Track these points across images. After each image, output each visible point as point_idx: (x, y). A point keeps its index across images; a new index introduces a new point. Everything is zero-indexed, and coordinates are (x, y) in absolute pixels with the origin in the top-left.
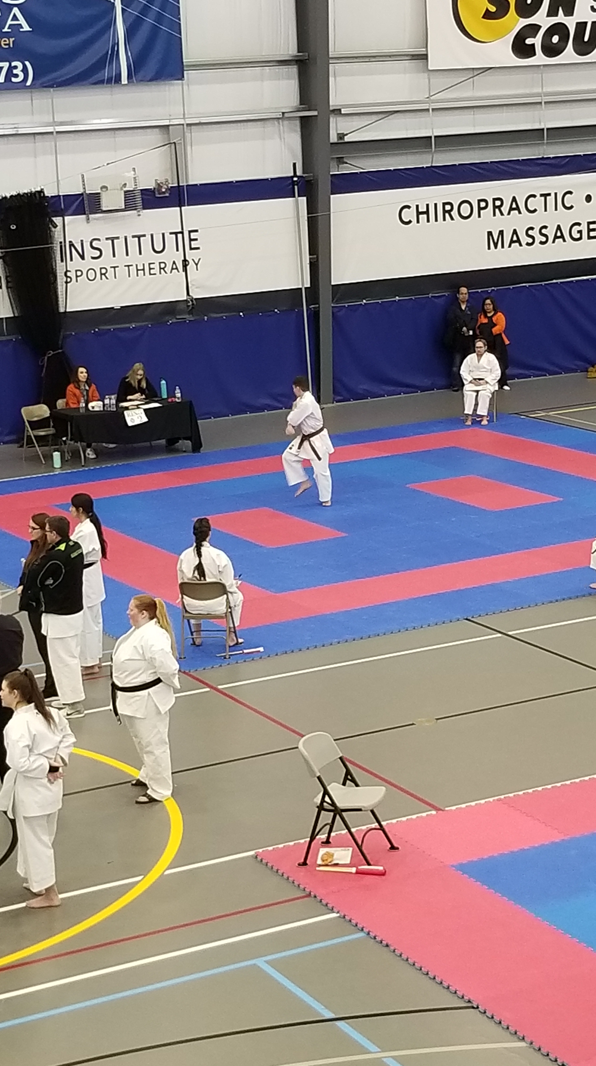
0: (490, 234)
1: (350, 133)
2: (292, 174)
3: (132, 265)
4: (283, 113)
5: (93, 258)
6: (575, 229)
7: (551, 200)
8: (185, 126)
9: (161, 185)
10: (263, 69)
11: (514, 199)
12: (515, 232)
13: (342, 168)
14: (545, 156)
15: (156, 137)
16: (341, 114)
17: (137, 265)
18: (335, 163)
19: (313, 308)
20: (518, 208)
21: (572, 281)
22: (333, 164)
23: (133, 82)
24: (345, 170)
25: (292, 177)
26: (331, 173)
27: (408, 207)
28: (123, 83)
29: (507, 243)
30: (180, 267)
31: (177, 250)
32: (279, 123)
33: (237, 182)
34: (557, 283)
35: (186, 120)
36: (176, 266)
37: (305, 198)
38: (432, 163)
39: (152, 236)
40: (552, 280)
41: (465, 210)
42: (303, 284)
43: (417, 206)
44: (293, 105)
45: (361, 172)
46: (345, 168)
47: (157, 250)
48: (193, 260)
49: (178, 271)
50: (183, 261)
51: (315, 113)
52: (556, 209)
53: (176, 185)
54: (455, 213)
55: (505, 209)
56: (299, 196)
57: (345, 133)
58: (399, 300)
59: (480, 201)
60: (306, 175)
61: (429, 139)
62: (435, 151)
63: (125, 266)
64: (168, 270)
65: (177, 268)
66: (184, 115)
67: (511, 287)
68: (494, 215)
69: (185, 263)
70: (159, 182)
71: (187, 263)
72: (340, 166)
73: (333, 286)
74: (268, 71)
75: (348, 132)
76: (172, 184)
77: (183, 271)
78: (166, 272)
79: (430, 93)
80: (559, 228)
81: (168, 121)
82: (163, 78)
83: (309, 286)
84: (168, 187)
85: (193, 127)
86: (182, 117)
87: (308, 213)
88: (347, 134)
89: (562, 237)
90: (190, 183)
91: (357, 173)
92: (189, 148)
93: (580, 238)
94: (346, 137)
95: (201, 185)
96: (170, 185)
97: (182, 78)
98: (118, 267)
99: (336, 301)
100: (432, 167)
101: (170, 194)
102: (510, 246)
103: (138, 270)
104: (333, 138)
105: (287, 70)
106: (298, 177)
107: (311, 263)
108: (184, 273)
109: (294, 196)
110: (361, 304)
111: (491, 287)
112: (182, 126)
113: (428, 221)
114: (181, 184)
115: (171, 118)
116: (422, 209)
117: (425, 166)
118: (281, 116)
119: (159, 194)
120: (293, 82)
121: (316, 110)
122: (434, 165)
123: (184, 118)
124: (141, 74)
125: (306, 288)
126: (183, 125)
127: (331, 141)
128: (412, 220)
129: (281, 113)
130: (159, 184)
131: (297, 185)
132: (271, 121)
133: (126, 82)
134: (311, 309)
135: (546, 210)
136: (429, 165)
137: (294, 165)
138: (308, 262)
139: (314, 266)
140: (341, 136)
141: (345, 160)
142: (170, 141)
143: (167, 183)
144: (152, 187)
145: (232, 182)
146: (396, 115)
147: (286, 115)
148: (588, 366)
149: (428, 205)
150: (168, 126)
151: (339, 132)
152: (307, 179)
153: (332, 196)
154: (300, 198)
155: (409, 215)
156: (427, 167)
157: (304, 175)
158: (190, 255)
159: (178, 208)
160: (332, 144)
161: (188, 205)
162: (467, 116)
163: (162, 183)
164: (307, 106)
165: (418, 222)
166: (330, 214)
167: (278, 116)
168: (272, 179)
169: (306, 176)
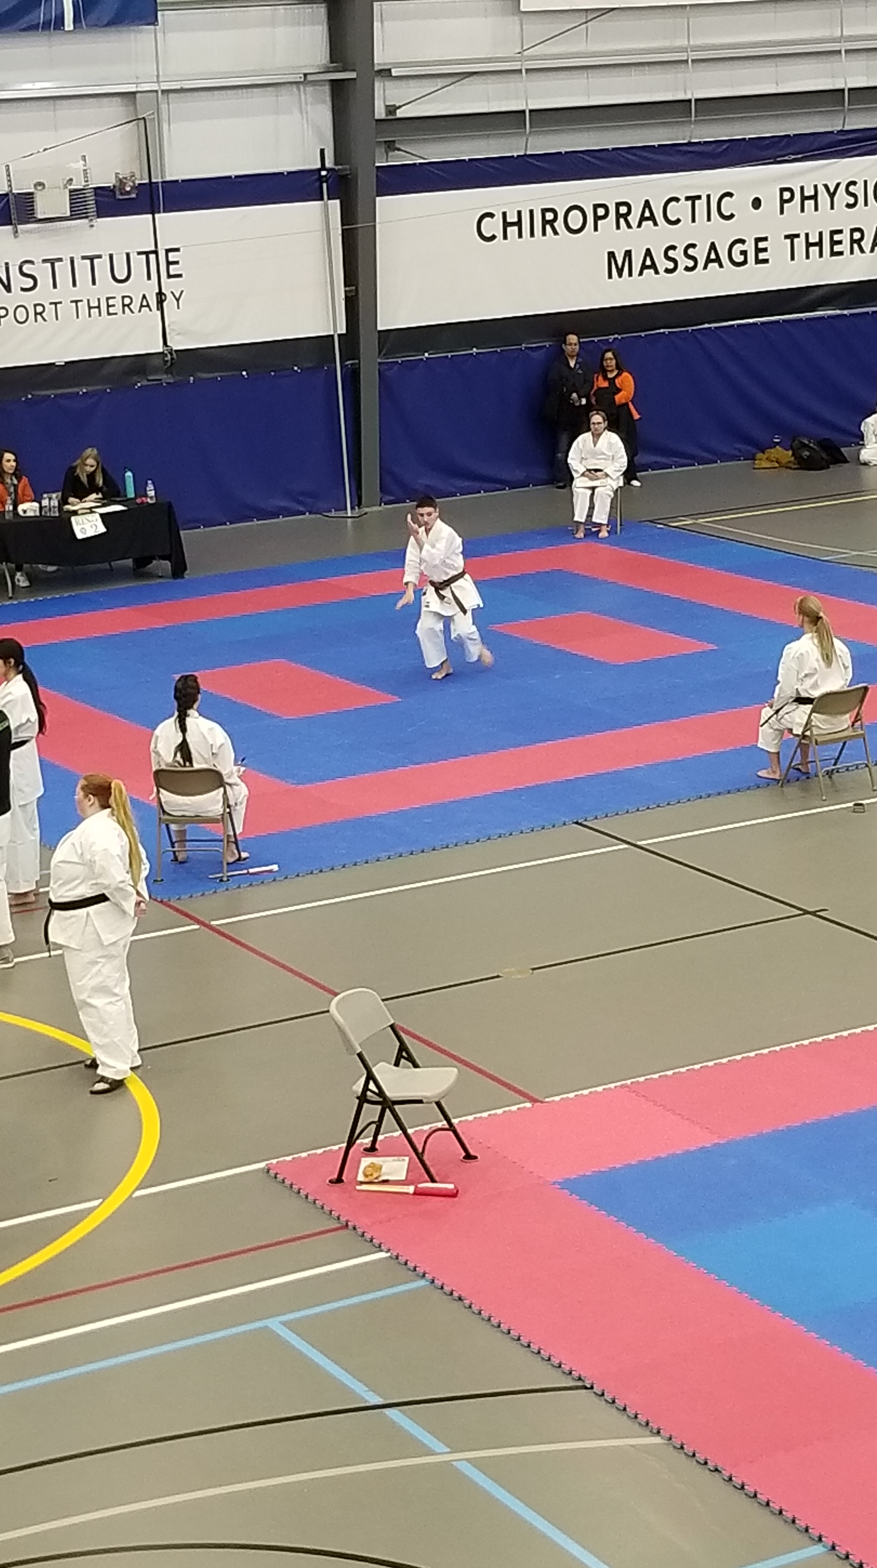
0: (611, 255)
1: (404, 105)
2: (319, 166)
3: (81, 301)
4: (305, 75)
5: (23, 289)
6: (738, 248)
7: (701, 205)
8: (160, 93)
9: (124, 181)
10: (275, 9)
11: (647, 204)
12: (648, 253)
13: (392, 156)
14: (694, 141)
15: (116, 110)
16: (391, 76)
17: (88, 301)
18: (383, 150)
19: (352, 364)
20: (652, 218)
21: (733, 326)
22: (380, 151)
23: (82, 27)
24: (397, 159)
25: (319, 170)
26: (377, 164)
27: (491, 215)
28: (66, 29)
29: (636, 268)
30: (153, 303)
31: (149, 278)
32: (299, 89)
33: (236, 177)
34: (710, 328)
35: (162, 84)
36: (147, 301)
37: (338, 202)
38: (526, 150)
39: (111, 256)
40: (704, 324)
41: (575, 219)
42: (335, 331)
43: (504, 214)
44: (319, 63)
45: (421, 164)
46: (397, 156)
47: (119, 278)
48: (172, 293)
49: (151, 310)
50: (157, 294)
51: (353, 75)
52: (709, 219)
53: (147, 181)
54: (559, 224)
55: (634, 219)
56: (329, 199)
57: (397, 105)
58: (477, 353)
59: (596, 206)
60: (340, 167)
61: (522, 114)
62: (530, 132)
63: (72, 302)
64: (135, 307)
65: (148, 306)
66: (158, 76)
67: (643, 334)
68: (618, 227)
69: (161, 298)
70: (121, 177)
71: (163, 297)
72: (390, 154)
73: (380, 332)
74: (283, 11)
75: (401, 104)
76: (141, 180)
77: (158, 309)
78: (132, 312)
79: (522, 47)
80: (713, 246)
81: (135, 85)
82: (126, 22)
83: (344, 332)
84: (133, 182)
85: (171, 95)
86: (156, 80)
87: (343, 224)
88: (400, 107)
89: (718, 260)
90: (168, 178)
91: (415, 164)
92: (165, 126)
93: (745, 262)
94: (398, 111)
95: (183, 181)
96: (137, 182)
97: (154, 22)
98: (60, 303)
99: (384, 355)
100: (525, 155)
101: (137, 195)
102: (641, 274)
103: (90, 308)
104: (380, 112)
105: (310, 10)
106: (328, 170)
107: (347, 299)
108: (159, 313)
109: (322, 199)
110: (422, 359)
111: (613, 334)
112: (155, 94)
113: (520, 236)
114: (154, 180)
115: (139, 81)
116: (512, 218)
117: (515, 155)
118: (302, 80)
119: (122, 194)
120: (321, 28)
121: (354, 70)
122: (529, 153)
123: (158, 82)
124: (93, 16)
125: (339, 335)
126: (156, 91)
127: (377, 117)
128: (496, 234)
129: (302, 76)
130: (121, 180)
131: (326, 182)
132: (288, 87)
133: (72, 28)
134: (347, 365)
135: (693, 220)
136: (522, 153)
137: (322, 152)
138: (343, 296)
139: (351, 303)
140: (391, 110)
141: (397, 146)
142: (137, 116)
143: (133, 178)
144: (111, 185)
145: (230, 177)
146: (471, 78)
147: (310, 78)
148: (754, 450)
149: (519, 213)
150: (134, 93)
151: (388, 104)
152: (339, 173)
153: (378, 199)
154: (330, 202)
155: (491, 227)
156: (518, 156)
157: (336, 168)
158: (169, 285)
159: (150, 216)
160: (377, 120)
161: (164, 212)
162: (578, 81)
163: (126, 178)
164: (340, 64)
165: (505, 237)
166: (375, 226)
167: (299, 80)
168: (289, 173)
169: (339, 169)
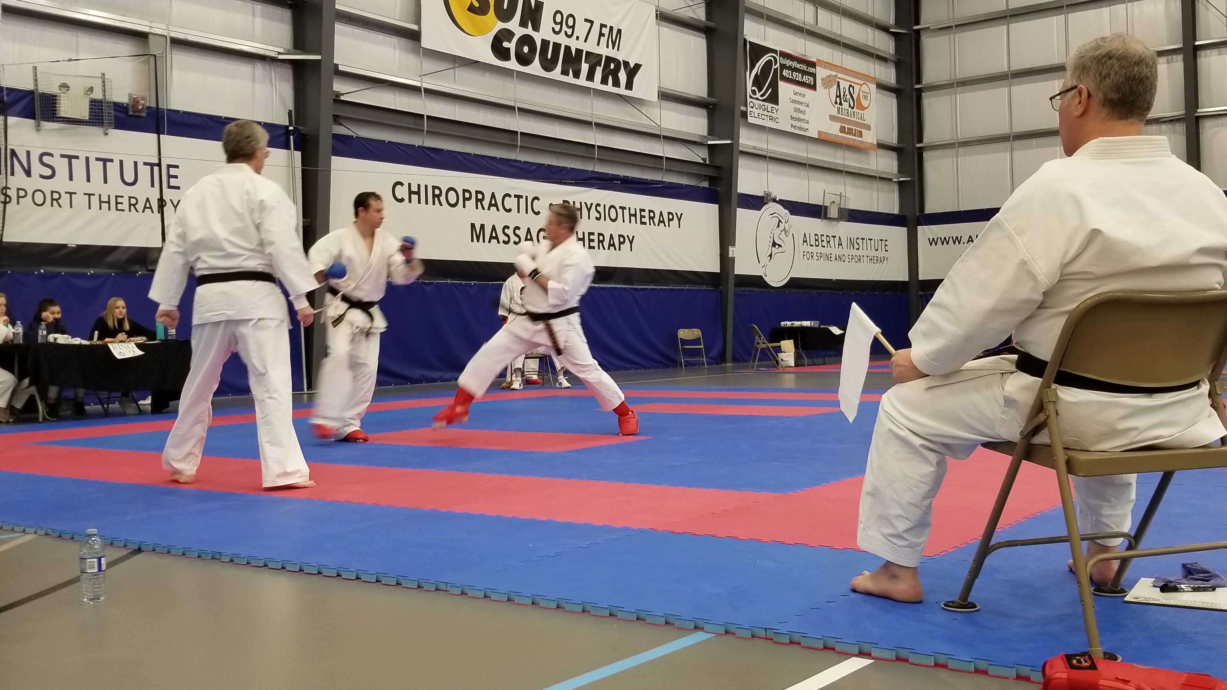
0: (473, 226)
1: (348, 93)
2: (288, 123)
3: (93, 195)
5: (42, 177)
7: (522, 201)
8: (168, 39)
9: (138, 100)
10: (255, 4)
11: (493, 195)
12: (494, 228)
13: (337, 128)
14: (518, 159)
15: (129, 48)
16: (337, 71)
17: (100, 196)
20: (496, 205)
25: (288, 126)
27: (401, 184)
29: (487, 237)
30: (155, 206)
31: (153, 186)
35: (171, 32)
37: (300, 153)
38: (423, 143)
39: (122, 162)
41: (452, 198)
43: (409, 185)
45: (356, 137)
46: (340, 129)
47: (127, 181)
50: (159, 200)
51: (319, 57)
52: (527, 212)
53: (154, 106)
54: (443, 198)
55: (486, 203)
56: (294, 149)
57: (344, 92)
59: (464, 191)
61: (422, 118)
62: (425, 131)
63: (85, 194)
64: (140, 208)
65: (151, 208)
66: (168, 25)
68: (477, 207)
69: (162, 204)
70: (135, 96)
72: (335, 126)
76: (150, 104)
78: (136, 210)
79: (422, 72)
80: (529, 230)
81: (148, 27)
86: (165, 27)
87: (303, 170)
89: (531, 240)
90: (172, 108)
91: (352, 137)
94: (343, 96)
95: (184, 112)
96: (147, 104)
98: (75, 193)
100: (423, 147)
101: (146, 115)
102: (490, 241)
103: (101, 202)
105: (280, 12)
106: (294, 127)
107: (304, 228)
108: (159, 215)
109: (287, 148)
112: (164, 38)
113: (419, 202)
114: (160, 107)
115: (152, 25)
116: (414, 189)
117: (415, 145)
119: (134, 112)
121: (320, 54)
122: (425, 145)
123: (168, 30)
126: (166, 36)
128: (404, 198)
129: (277, 53)
130: (134, 99)
131: (293, 136)
135: (519, 211)
136: (420, 145)
137: (291, 114)
139: (307, 232)
140: (338, 94)
141: (340, 121)
142: (149, 52)
143: (144, 100)
144: (127, 102)
145: (221, 117)
146: (385, 87)
147: (282, 57)
149: (419, 186)
150: (147, 34)
151: (335, 90)
152: (302, 132)
154: (295, 152)
155: (402, 192)
158: (168, 195)
159: (157, 135)
161: (170, 134)
163: (139, 98)
167: (274, 55)
169: (301, 129)
